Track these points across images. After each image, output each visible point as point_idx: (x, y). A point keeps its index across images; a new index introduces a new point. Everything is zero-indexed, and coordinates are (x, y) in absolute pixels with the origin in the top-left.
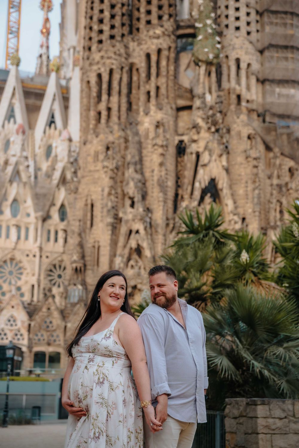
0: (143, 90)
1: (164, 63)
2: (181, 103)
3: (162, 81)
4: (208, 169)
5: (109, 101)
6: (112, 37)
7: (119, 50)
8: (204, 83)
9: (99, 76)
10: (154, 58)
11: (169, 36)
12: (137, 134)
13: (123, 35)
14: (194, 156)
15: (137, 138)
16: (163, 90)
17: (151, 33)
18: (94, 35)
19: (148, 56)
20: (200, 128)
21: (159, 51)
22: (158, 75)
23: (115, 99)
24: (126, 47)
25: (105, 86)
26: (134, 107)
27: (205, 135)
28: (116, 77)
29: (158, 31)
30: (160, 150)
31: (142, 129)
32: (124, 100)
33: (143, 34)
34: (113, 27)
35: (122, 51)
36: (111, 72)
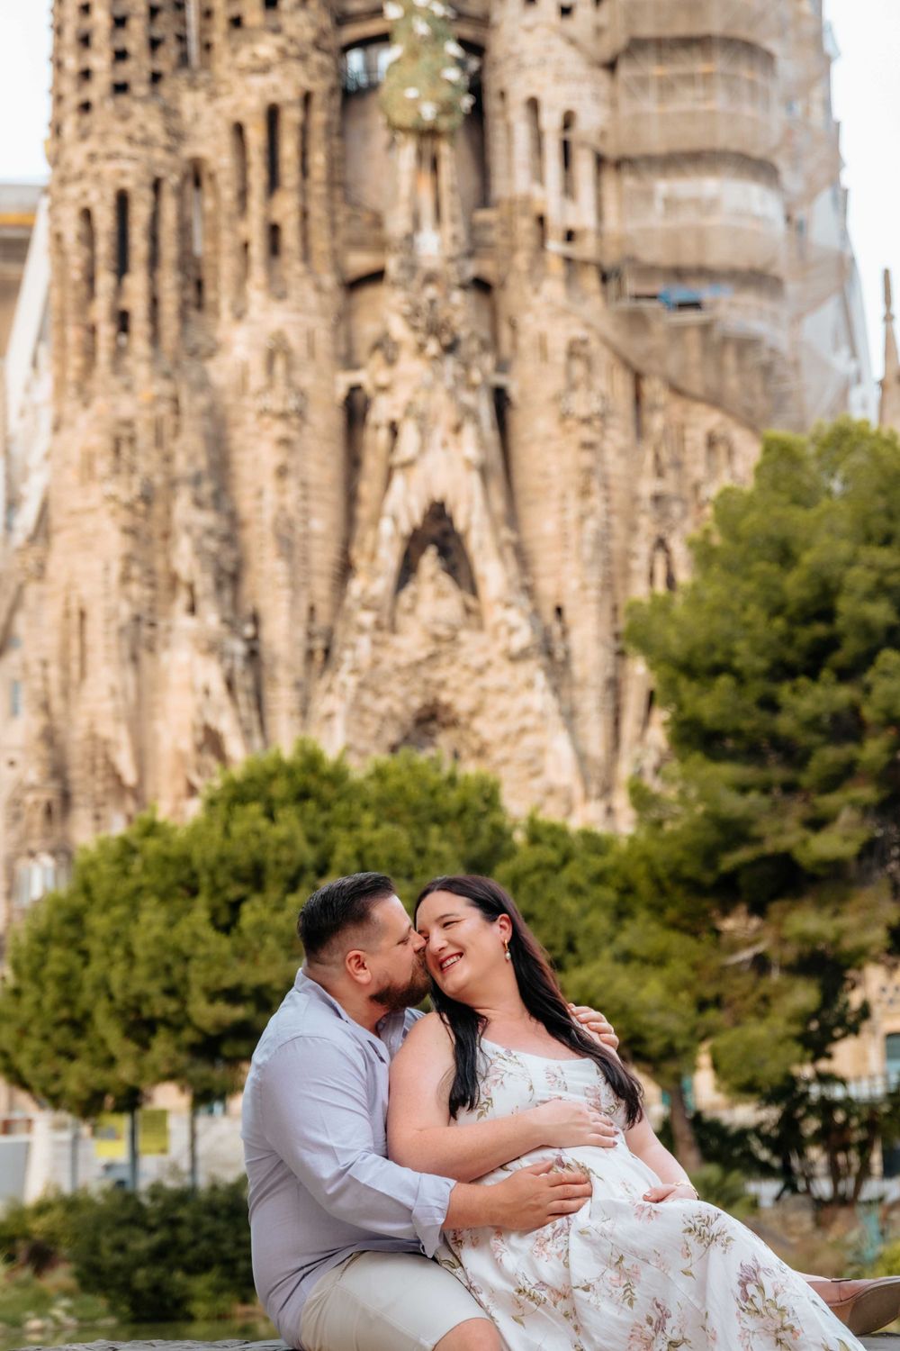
0: (228, 240)
1: (288, 148)
2: (360, 262)
3: (286, 208)
4: (417, 473)
5: (119, 290)
6: (120, 88)
7: (142, 127)
8: (414, 198)
9: (87, 215)
10: (256, 136)
11: (302, 58)
12: (203, 385)
13: (156, 78)
14: (383, 435)
15: (202, 401)
16: (290, 238)
17: (244, 57)
18: (68, 87)
19: (239, 130)
20: (396, 345)
21: (273, 115)
22: (273, 183)
23: (137, 282)
24: (169, 112)
25: (104, 247)
26: (210, 295)
27: (411, 368)
28: (140, 212)
29: (266, 48)
30: (279, 429)
31: (220, 371)
32: (169, 281)
33: (223, 62)
34: (121, 55)
35: (156, 127)
36: (122, 202)
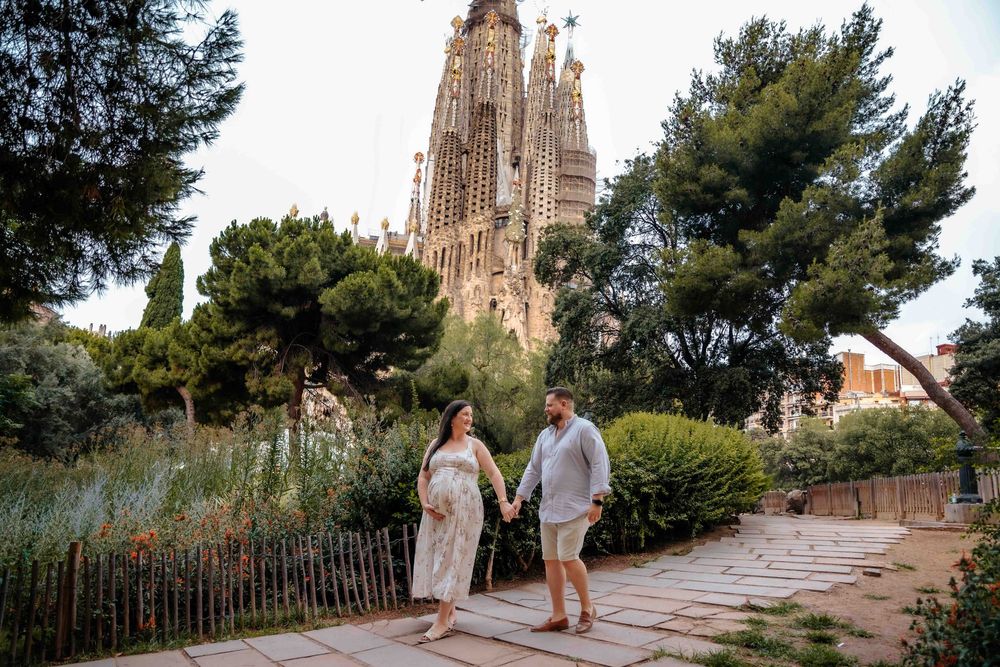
0: (467, 262)
1: (483, 242)
2: (496, 269)
3: (481, 255)
4: (509, 322)
6: (446, 224)
7: (450, 233)
8: (512, 257)
9: (436, 252)
10: (476, 239)
11: (488, 221)
12: (460, 296)
13: (454, 222)
14: (501, 312)
15: (459, 300)
16: (482, 263)
17: (475, 220)
18: (433, 222)
19: (472, 236)
20: (506, 291)
21: (480, 233)
22: (479, 250)
23: (446, 269)
24: (456, 230)
25: (439, 261)
26: (461, 274)
27: (508, 296)
28: (448, 253)
29: (480, 218)
30: (477, 308)
31: (464, 292)
32: (453, 270)
33: (469, 220)
34: (447, 216)
35: (453, 234)
36: (444, 250)
